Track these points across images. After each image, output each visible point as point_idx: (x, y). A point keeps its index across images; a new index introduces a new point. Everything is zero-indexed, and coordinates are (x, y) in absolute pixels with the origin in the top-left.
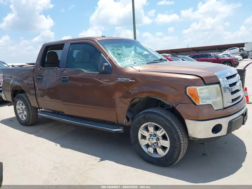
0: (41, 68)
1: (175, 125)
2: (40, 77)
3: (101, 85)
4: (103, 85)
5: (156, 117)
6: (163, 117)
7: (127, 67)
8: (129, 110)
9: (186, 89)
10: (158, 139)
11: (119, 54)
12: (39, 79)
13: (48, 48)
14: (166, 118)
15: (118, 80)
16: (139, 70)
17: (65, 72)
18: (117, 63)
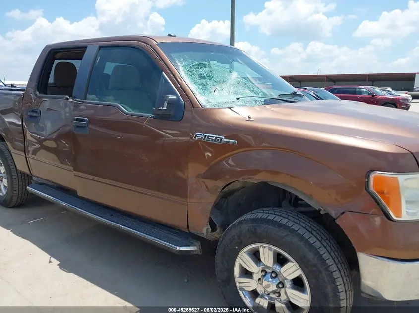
0: (36, 95)
1: (330, 262)
2: (34, 114)
3: (160, 142)
4: (164, 140)
5: (284, 235)
6: (302, 238)
7: (219, 107)
8: (217, 206)
9: (368, 177)
10: (282, 284)
11: (202, 76)
12: (31, 116)
13: (56, 53)
14: (307, 242)
15: (196, 136)
16: (249, 117)
17: (82, 107)
18: (198, 96)
